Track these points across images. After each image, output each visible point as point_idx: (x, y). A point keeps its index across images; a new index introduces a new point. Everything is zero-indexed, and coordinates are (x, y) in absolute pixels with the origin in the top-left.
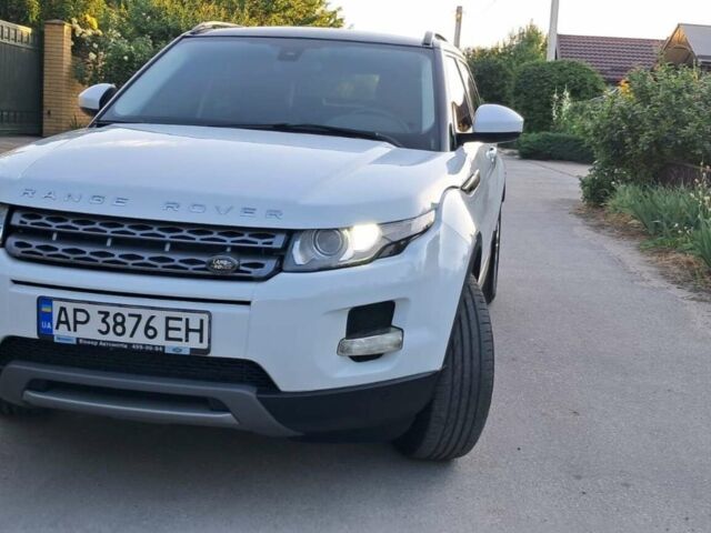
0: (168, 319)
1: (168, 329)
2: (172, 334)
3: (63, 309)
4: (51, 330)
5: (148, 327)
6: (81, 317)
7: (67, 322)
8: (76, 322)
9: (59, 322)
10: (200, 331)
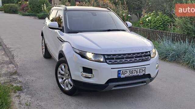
0: (140, 70)
1: (140, 71)
2: (140, 72)
3: (123, 72)
4: (120, 76)
5: (137, 72)
6: (126, 72)
7: (123, 74)
8: (125, 73)
9: (122, 74)
10: (144, 71)
